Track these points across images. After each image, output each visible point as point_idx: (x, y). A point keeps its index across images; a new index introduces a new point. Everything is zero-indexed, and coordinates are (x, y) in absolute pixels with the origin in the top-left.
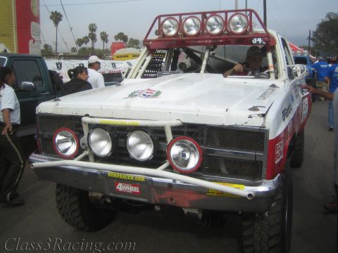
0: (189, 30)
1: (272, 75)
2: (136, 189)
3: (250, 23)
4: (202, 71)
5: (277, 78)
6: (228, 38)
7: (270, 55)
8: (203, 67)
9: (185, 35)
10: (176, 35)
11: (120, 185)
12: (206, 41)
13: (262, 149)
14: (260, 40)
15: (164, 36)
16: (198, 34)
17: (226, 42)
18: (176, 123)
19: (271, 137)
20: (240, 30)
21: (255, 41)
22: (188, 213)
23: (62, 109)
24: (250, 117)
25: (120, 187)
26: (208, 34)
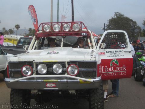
0: (55, 30)
1: (91, 47)
2: (54, 85)
3: (81, 27)
4: (62, 47)
5: (92, 48)
6: (72, 33)
7: (89, 40)
8: (62, 45)
9: (54, 31)
10: (50, 32)
11: (48, 84)
12: (62, 34)
13: (96, 68)
14: (84, 34)
15: (44, 32)
16: (60, 31)
17: (71, 34)
18: (69, 61)
19: (98, 63)
20: (77, 30)
21: (82, 34)
22: (71, 93)
23: (23, 59)
24: (91, 58)
25: (48, 85)
26: (64, 31)
